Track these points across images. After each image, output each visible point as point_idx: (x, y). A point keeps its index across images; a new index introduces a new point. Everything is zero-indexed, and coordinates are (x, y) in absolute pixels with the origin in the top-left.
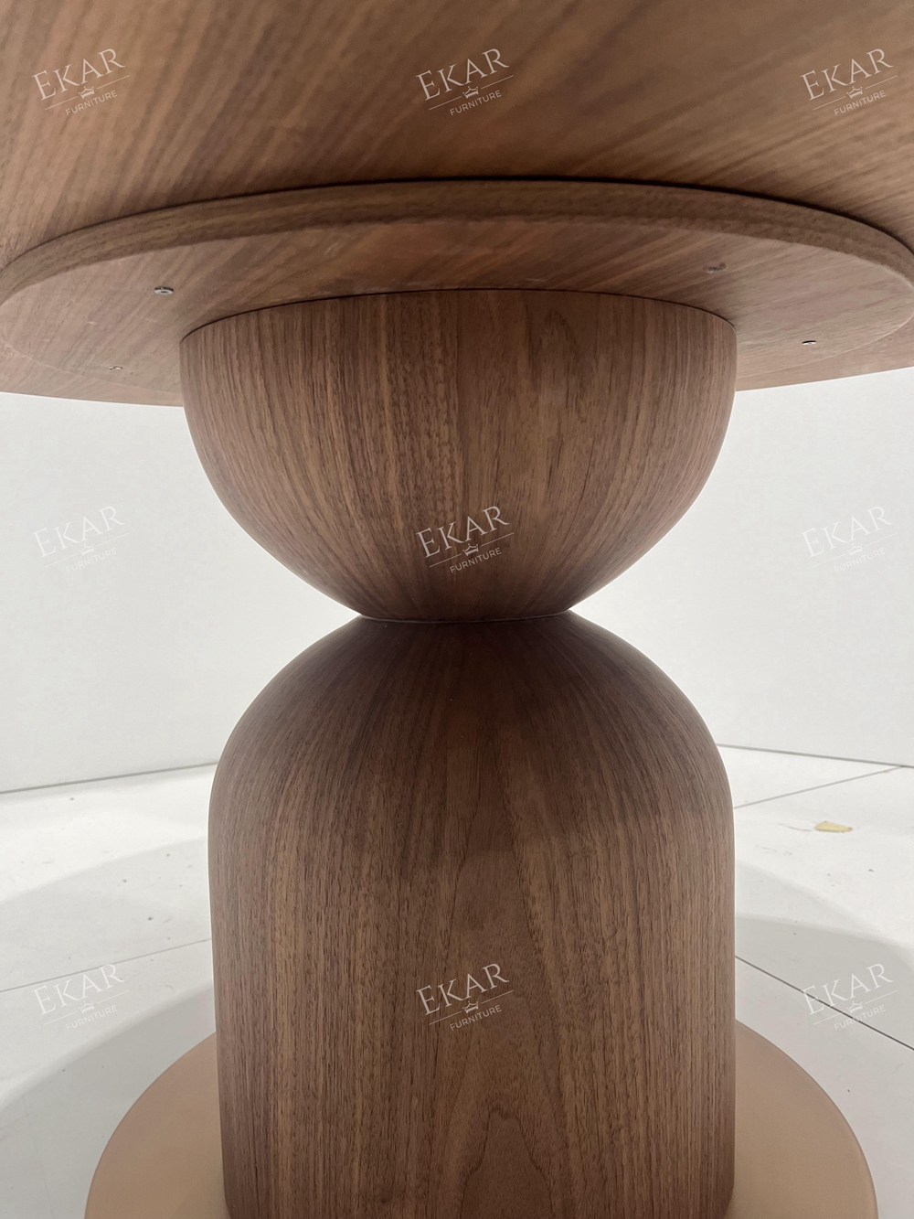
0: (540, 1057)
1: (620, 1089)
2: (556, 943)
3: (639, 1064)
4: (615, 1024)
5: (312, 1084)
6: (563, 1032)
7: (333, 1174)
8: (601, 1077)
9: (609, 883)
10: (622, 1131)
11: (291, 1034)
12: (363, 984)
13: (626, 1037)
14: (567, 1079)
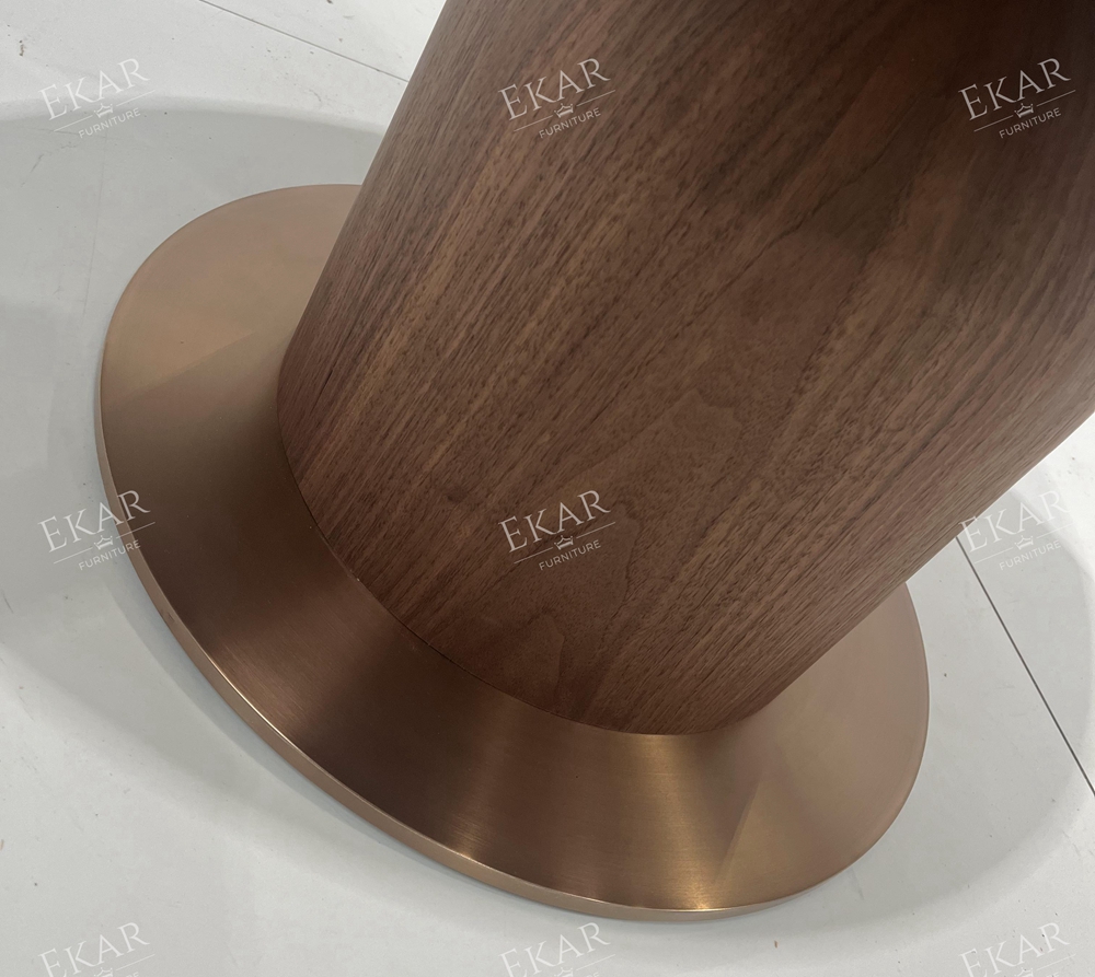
0: (712, 491)
1: (767, 569)
2: (826, 396)
3: (804, 561)
4: (815, 514)
5: (441, 341)
6: (756, 485)
7: (412, 439)
8: (757, 548)
9: (943, 373)
10: (737, 602)
11: (448, 274)
12: (568, 282)
13: (815, 530)
14: (722, 528)
